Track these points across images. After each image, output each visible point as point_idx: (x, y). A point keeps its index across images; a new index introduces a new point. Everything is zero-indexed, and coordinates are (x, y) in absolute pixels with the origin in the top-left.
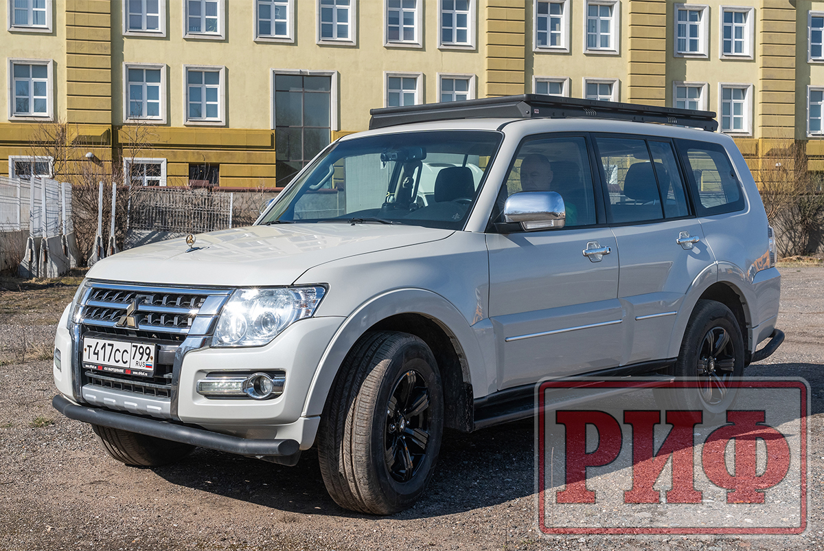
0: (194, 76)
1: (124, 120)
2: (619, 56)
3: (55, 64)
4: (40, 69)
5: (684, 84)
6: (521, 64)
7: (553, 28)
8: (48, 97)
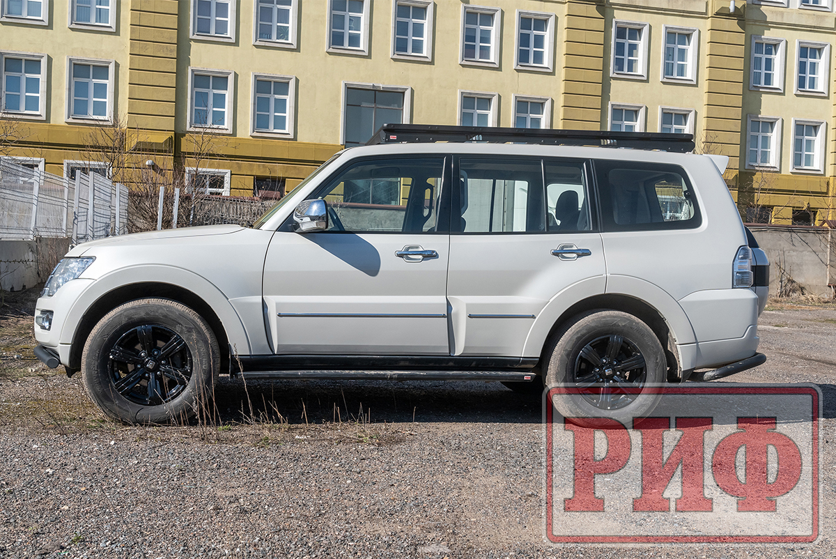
0: (263, 85)
1: (188, 128)
2: (696, 85)
3: (117, 65)
4: (101, 70)
5: (758, 118)
6: (598, 89)
7: (631, 54)
8: (109, 100)
